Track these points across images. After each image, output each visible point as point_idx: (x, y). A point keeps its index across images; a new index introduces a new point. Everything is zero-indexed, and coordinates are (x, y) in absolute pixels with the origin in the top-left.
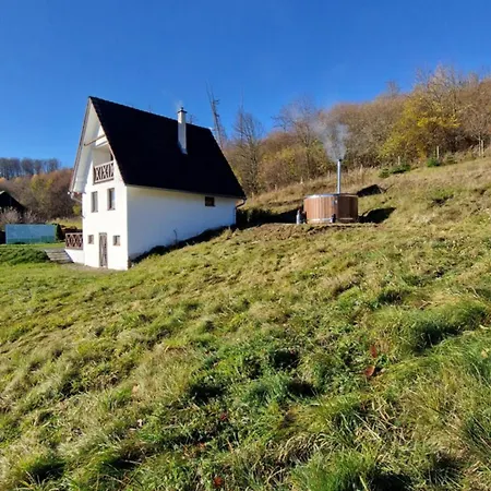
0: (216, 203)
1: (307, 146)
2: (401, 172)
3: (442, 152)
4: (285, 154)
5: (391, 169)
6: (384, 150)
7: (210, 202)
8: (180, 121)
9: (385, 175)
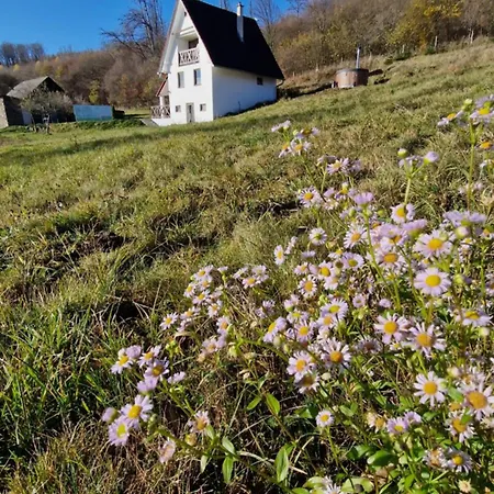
0: (264, 83)
1: (322, 32)
2: (403, 59)
3: (440, 41)
4: (302, 40)
5: (395, 56)
6: (391, 39)
7: (260, 82)
8: (239, 14)
9: (389, 62)
